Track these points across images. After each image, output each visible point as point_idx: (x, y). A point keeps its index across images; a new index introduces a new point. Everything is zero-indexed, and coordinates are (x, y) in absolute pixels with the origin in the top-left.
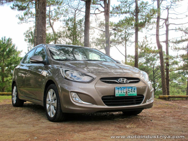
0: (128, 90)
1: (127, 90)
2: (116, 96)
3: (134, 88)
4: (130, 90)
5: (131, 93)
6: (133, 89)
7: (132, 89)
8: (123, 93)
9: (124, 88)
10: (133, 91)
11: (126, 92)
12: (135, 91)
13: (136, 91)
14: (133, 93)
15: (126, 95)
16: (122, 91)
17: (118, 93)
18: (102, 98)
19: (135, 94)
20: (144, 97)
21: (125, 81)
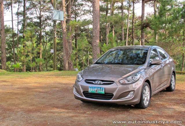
0: (98, 89)
2: (89, 92)
5: (99, 91)
7: (100, 89)
8: (93, 91)
9: (95, 87)
11: (96, 90)
13: (104, 90)
14: (101, 91)
15: (96, 93)
16: (93, 90)
17: (90, 91)
18: (83, 92)
19: (103, 92)
20: (113, 95)
21: (99, 82)
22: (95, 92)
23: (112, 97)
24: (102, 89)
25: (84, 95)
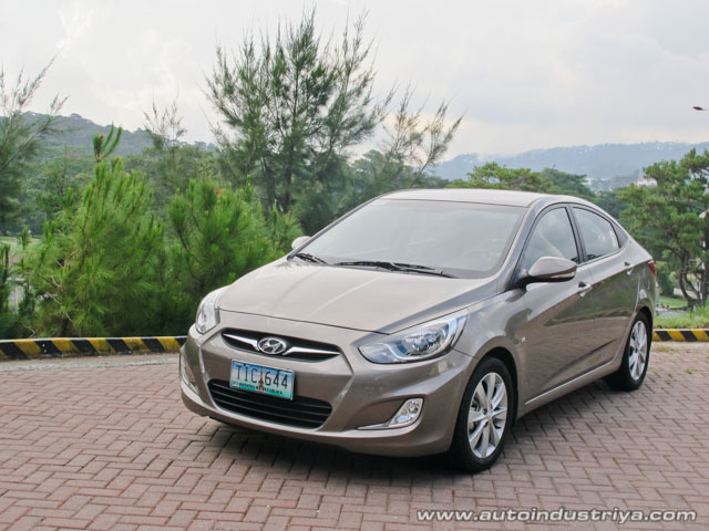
0: (267, 378)
1: (264, 375)
2: (232, 385)
3: (286, 373)
4: (273, 377)
5: (273, 387)
6: (281, 378)
7: (277, 377)
8: (249, 382)
9: (255, 368)
10: (280, 382)
11: (261, 382)
12: (286, 385)
13: (290, 385)
14: (281, 388)
15: (261, 391)
16: (249, 377)
17: (237, 379)
18: (210, 384)
19: (287, 392)
20: (330, 411)
21: (276, 346)
22: (255, 387)
23: (324, 419)
24: (285, 379)
25: (214, 395)
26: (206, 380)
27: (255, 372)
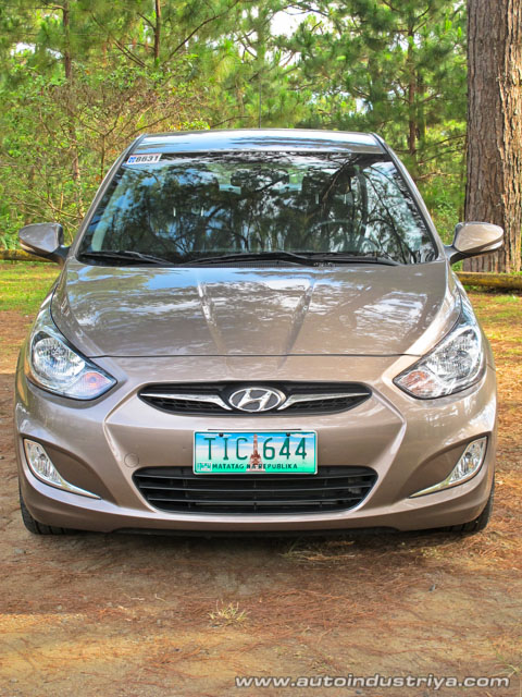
0: (265, 448)
1: (260, 446)
2: (198, 470)
3: (302, 436)
4: (278, 445)
5: (281, 460)
6: (294, 445)
7: (287, 444)
8: (233, 459)
9: (243, 437)
10: (292, 451)
11: (256, 456)
12: (304, 454)
13: (311, 452)
14: (294, 459)
15: (256, 470)
16: (232, 453)
17: (206, 460)
18: (135, 476)
19: (308, 464)
20: (374, 478)
21: (264, 400)
22: (244, 467)
24: (302, 444)
25: (145, 493)
26: (128, 471)
27: (242, 444)
